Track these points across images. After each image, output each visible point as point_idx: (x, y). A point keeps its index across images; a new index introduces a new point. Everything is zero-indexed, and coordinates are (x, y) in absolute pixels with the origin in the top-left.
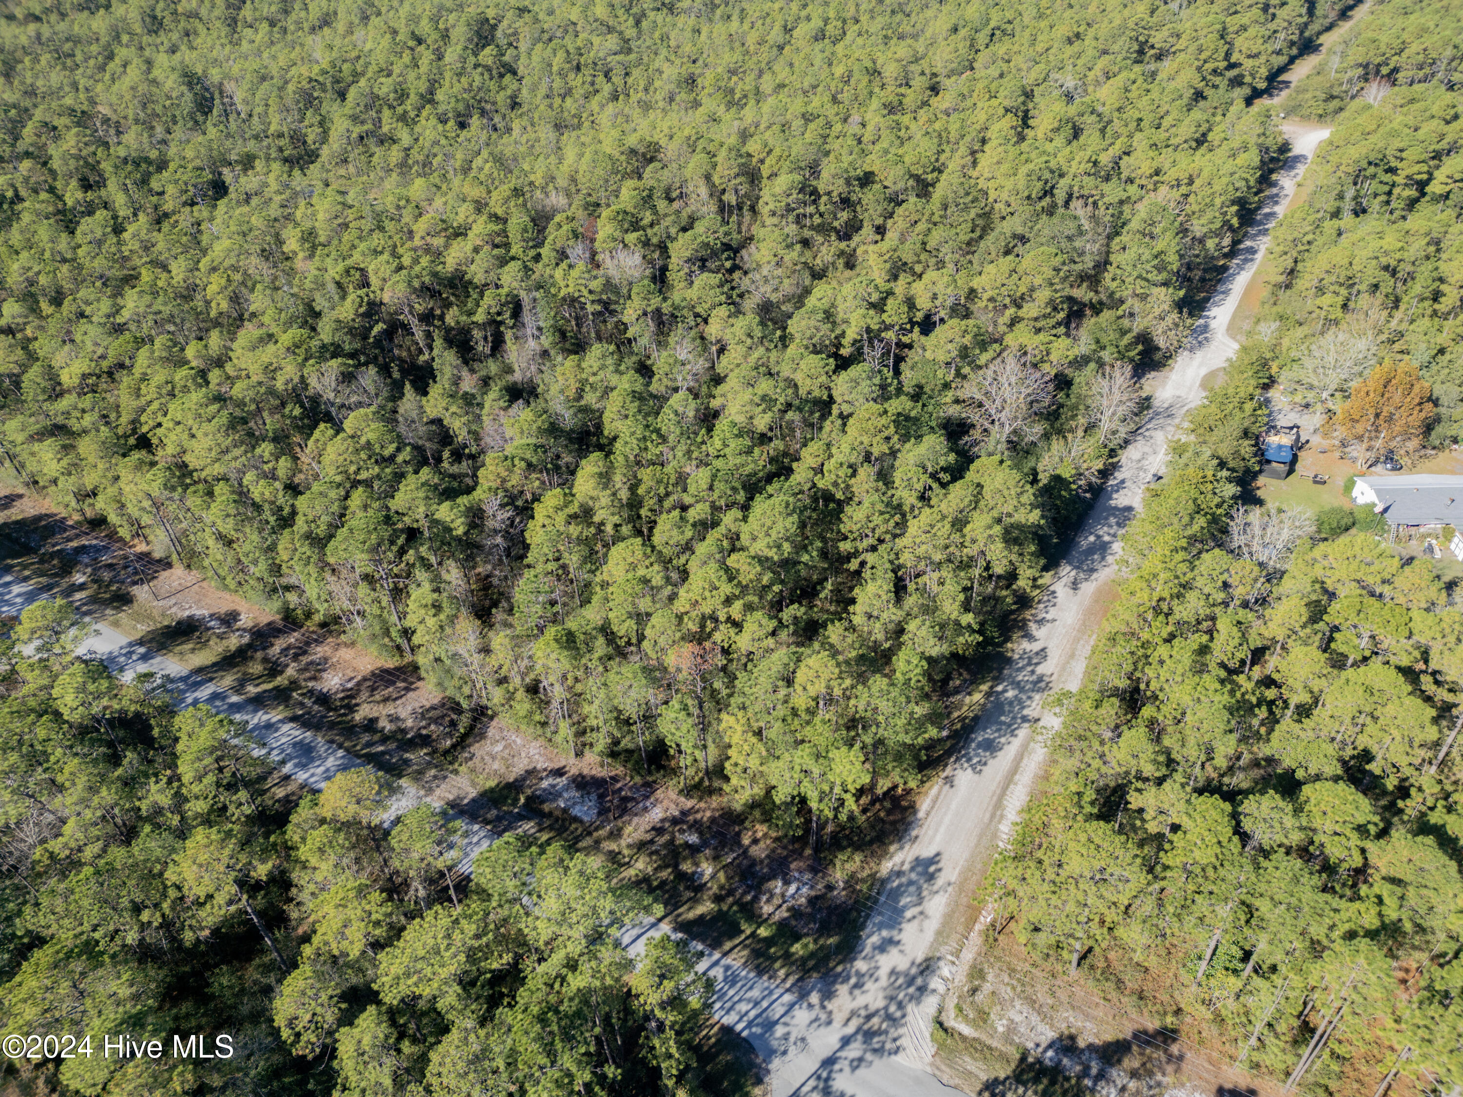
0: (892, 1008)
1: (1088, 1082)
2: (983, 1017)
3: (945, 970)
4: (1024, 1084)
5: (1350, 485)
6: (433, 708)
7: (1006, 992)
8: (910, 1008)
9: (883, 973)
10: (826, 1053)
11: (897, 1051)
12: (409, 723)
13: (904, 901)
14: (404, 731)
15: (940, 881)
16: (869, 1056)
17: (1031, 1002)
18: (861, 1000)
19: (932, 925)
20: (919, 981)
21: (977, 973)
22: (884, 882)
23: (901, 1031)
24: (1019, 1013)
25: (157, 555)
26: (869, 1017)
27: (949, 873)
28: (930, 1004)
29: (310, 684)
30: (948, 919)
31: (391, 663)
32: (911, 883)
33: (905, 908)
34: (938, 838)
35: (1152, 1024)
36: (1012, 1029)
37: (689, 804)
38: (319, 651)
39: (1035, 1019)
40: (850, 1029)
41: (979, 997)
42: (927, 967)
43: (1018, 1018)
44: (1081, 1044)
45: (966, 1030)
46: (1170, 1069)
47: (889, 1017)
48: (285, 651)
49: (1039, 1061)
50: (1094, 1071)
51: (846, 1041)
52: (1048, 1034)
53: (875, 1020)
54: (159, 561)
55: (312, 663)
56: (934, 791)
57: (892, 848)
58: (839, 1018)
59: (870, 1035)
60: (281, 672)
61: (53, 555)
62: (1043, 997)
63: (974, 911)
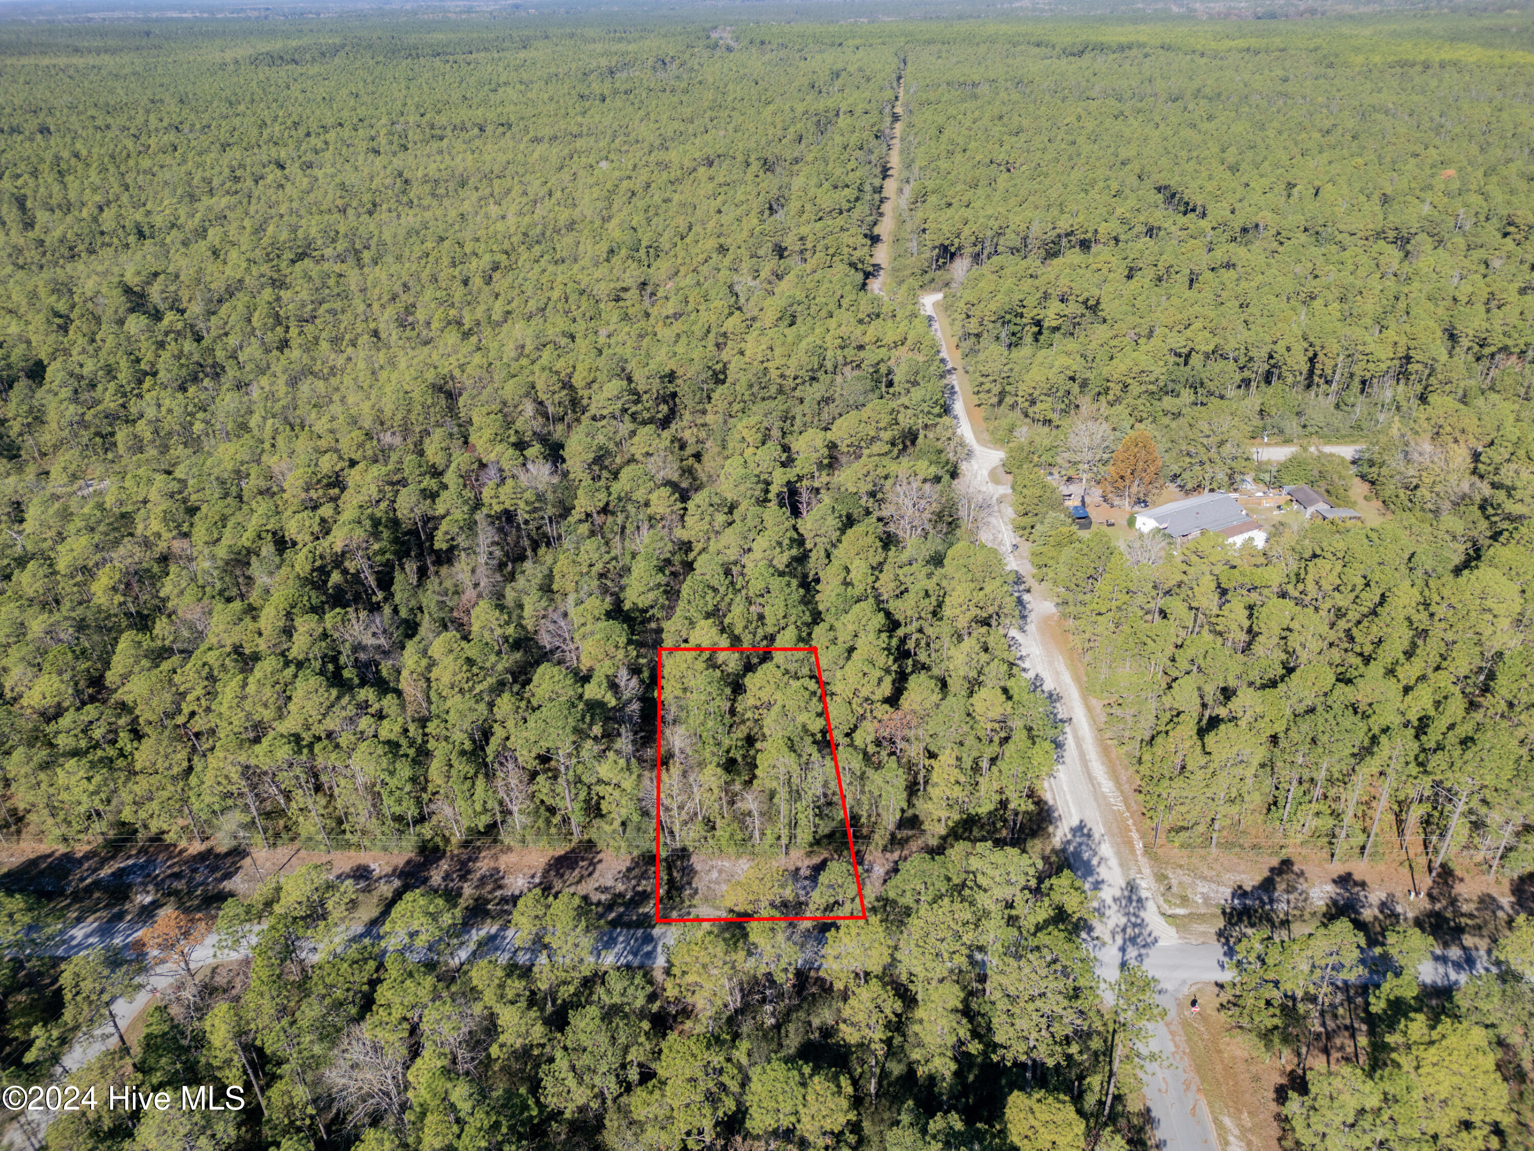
0: (1133, 919)
1: (1268, 907)
2: (1184, 900)
3: (1143, 884)
4: (1236, 924)
6: (629, 870)
7: (1187, 879)
8: (1142, 914)
9: (1109, 901)
10: (1118, 961)
11: (1156, 940)
12: (620, 887)
13: (1086, 856)
14: (621, 895)
15: (1097, 836)
16: (1143, 951)
17: (1205, 878)
18: (1111, 924)
19: (1113, 862)
20: (1134, 898)
21: (1161, 877)
22: (1064, 850)
23: (1149, 929)
24: (1203, 887)
25: (222, 849)
26: (1124, 930)
27: (1098, 830)
28: (1151, 906)
29: (498, 893)
30: (1118, 854)
31: (561, 849)
32: (1080, 844)
33: (1089, 861)
34: (1073, 810)
35: (1275, 862)
36: (1206, 898)
37: (896, 855)
38: (483, 865)
39: (1214, 886)
40: (1119, 941)
41: (1175, 889)
42: (1132, 887)
43: (1205, 890)
44: (1248, 888)
45: (1181, 911)
46: (1301, 880)
47: (1135, 925)
48: (447, 877)
49: (1233, 908)
50: (1266, 899)
51: (1123, 949)
52: (1228, 892)
53: (1129, 930)
54: (229, 854)
55: (483, 877)
57: (1051, 829)
58: (1107, 938)
59: (1133, 940)
60: (459, 895)
62: (1206, 872)
63: (1130, 843)
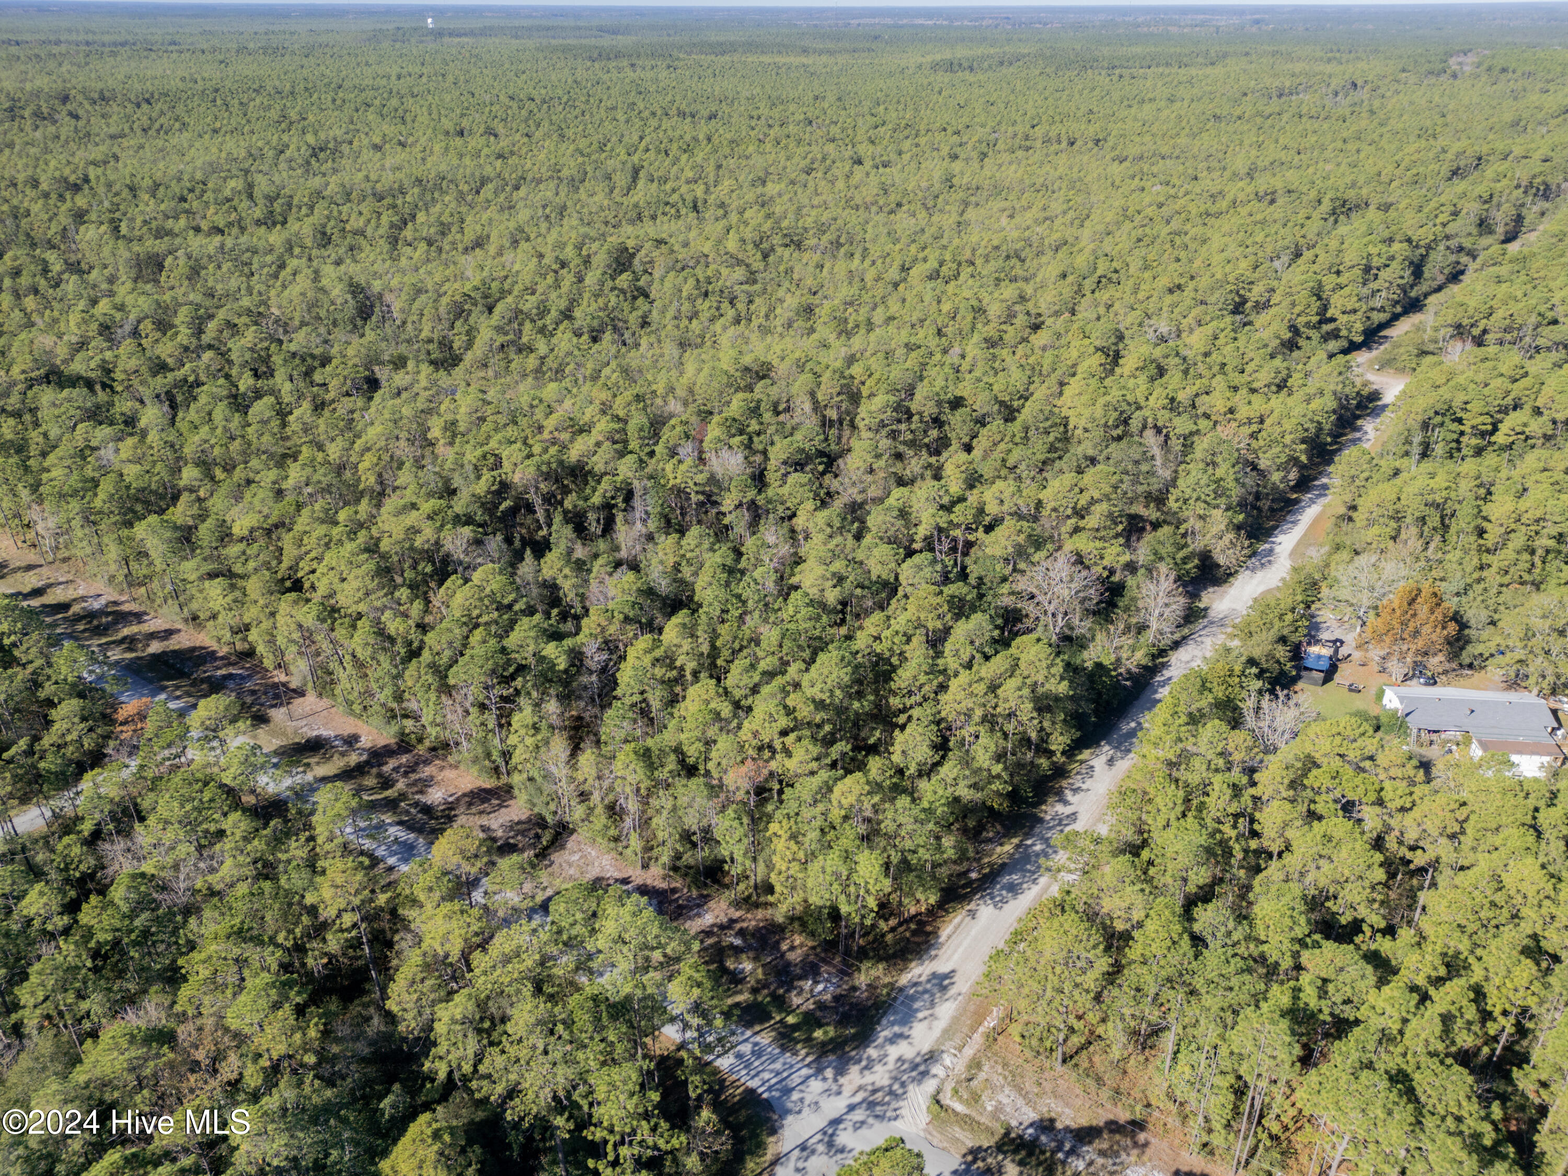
0: (896, 1087)
1: (1060, 1155)
2: (975, 1098)
3: (947, 1060)
4: (1005, 1153)
5: (1380, 695)
6: (519, 823)
7: (998, 1080)
8: (911, 1087)
9: (891, 1059)
10: (835, 1115)
11: (896, 1118)
12: (500, 833)
13: (917, 1005)
15: (953, 991)
16: (871, 1120)
17: (1019, 1089)
18: (869, 1078)
19: (940, 1025)
20: (922, 1068)
21: (975, 1064)
22: (901, 990)
23: (901, 1103)
24: (1007, 1097)
26: (874, 1091)
27: (962, 985)
28: (930, 1086)
29: (417, 797)
30: (955, 1020)
31: (488, 783)
32: (926, 991)
33: (917, 1010)
34: (956, 957)
35: (1123, 1116)
36: (999, 1109)
37: (738, 914)
38: (426, 771)
39: (1020, 1102)
40: (858, 1098)
41: (974, 1083)
42: (931, 1057)
43: (1005, 1101)
44: (1059, 1125)
45: (959, 1107)
46: (1135, 1152)
47: (891, 1093)
48: (396, 769)
49: (1020, 1137)
50: (1067, 1146)
51: (852, 1108)
52: (1030, 1115)
53: (879, 1095)
54: (294, 691)
55: (419, 780)
56: (957, 920)
57: (913, 964)
58: (847, 1090)
59: (871, 1105)
60: (392, 786)
61: (203, 681)
62: (1029, 1086)
63: (979, 1017)
